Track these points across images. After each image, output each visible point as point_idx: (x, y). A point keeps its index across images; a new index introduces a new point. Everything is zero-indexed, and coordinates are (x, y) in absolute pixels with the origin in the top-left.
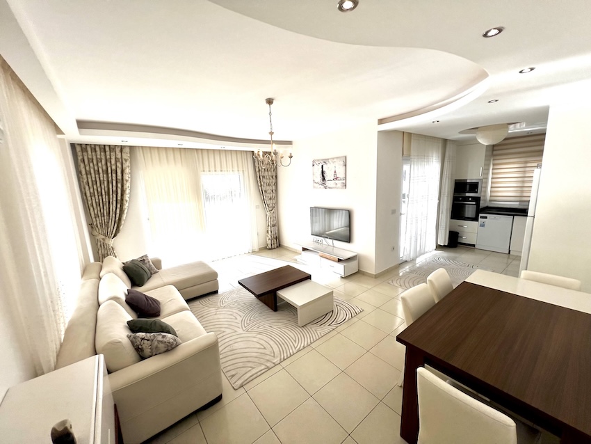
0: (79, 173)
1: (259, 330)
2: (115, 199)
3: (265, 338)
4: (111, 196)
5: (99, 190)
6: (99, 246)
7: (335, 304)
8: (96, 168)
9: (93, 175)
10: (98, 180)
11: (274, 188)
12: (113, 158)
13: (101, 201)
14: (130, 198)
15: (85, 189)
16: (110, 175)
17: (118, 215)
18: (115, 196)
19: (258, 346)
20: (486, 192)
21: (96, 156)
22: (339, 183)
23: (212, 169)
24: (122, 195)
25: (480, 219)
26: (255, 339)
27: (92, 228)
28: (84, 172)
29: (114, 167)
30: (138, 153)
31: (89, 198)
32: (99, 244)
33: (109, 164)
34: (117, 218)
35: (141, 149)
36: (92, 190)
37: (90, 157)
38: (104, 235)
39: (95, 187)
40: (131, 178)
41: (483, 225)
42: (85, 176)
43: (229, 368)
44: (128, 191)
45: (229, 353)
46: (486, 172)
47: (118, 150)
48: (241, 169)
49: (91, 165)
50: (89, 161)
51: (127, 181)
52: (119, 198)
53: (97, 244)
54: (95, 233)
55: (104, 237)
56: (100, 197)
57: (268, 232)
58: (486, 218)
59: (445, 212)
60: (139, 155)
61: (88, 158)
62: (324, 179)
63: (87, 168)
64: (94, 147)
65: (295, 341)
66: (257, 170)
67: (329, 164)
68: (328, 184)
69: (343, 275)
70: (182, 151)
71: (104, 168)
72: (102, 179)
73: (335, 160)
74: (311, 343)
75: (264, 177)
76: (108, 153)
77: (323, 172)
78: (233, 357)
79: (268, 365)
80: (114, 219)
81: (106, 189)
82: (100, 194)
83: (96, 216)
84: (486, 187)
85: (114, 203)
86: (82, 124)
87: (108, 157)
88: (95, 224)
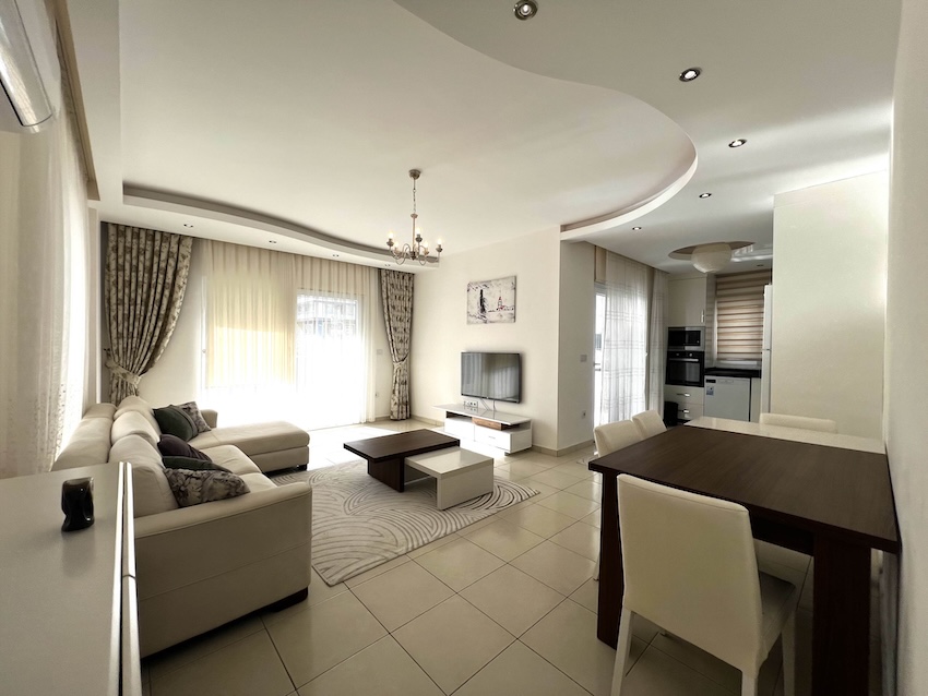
0: (105, 266)
1: (373, 514)
2: (155, 312)
3: (383, 524)
4: (150, 308)
5: (133, 296)
6: (114, 385)
7: (495, 485)
8: (134, 262)
9: (127, 272)
10: (134, 280)
11: (408, 325)
12: (165, 251)
13: (132, 314)
14: (179, 314)
15: (109, 292)
16: (154, 276)
17: (155, 339)
18: (156, 308)
19: (372, 533)
20: (711, 346)
21: (138, 245)
22: (505, 314)
23: (316, 287)
24: (169, 309)
25: (706, 384)
26: (365, 525)
27: (108, 355)
28: (113, 266)
29: (163, 265)
30: (205, 249)
31: (114, 307)
32: (115, 382)
33: (156, 259)
34: (154, 344)
35: (210, 244)
36: (120, 295)
37: (128, 245)
38: (127, 367)
39: (127, 291)
40: (188, 284)
41: (710, 393)
42: (114, 273)
43: (320, 560)
44: (178, 304)
45: (322, 542)
46: (709, 318)
47: (174, 241)
48: (359, 291)
49: (128, 257)
50: (125, 251)
51: (180, 288)
52: (163, 312)
53: (111, 383)
54: (112, 364)
55: (126, 371)
56: (132, 307)
57: (394, 393)
58: (714, 381)
59: (657, 371)
60: (206, 252)
61: (125, 247)
62: (483, 310)
63: (121, 261)
64: (137, 232)
65: (432, 528)
66: (385, 296)
67: (491, 289)
68: (490, 316)
69: (508, 450)
70: (273, 255)
71: (148, 264)
72: (140, 279)
73: (501, 282)
74: (457, 530)
75: (394, 307)
76: (157, 243)
77: (482, 300)
78: (329, 546)
79: (387, 555)
80: (147, 344)
81: (145, 296)
82: (132, 302)
83: (120, 336)
84: (711, 340)
85: (154, 318)
86: (130, 189)
87: (157, 248)
88: (115, 348)
